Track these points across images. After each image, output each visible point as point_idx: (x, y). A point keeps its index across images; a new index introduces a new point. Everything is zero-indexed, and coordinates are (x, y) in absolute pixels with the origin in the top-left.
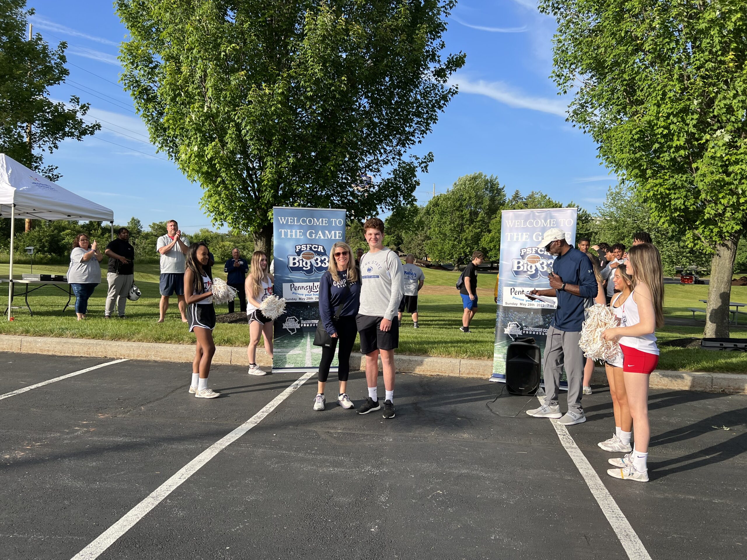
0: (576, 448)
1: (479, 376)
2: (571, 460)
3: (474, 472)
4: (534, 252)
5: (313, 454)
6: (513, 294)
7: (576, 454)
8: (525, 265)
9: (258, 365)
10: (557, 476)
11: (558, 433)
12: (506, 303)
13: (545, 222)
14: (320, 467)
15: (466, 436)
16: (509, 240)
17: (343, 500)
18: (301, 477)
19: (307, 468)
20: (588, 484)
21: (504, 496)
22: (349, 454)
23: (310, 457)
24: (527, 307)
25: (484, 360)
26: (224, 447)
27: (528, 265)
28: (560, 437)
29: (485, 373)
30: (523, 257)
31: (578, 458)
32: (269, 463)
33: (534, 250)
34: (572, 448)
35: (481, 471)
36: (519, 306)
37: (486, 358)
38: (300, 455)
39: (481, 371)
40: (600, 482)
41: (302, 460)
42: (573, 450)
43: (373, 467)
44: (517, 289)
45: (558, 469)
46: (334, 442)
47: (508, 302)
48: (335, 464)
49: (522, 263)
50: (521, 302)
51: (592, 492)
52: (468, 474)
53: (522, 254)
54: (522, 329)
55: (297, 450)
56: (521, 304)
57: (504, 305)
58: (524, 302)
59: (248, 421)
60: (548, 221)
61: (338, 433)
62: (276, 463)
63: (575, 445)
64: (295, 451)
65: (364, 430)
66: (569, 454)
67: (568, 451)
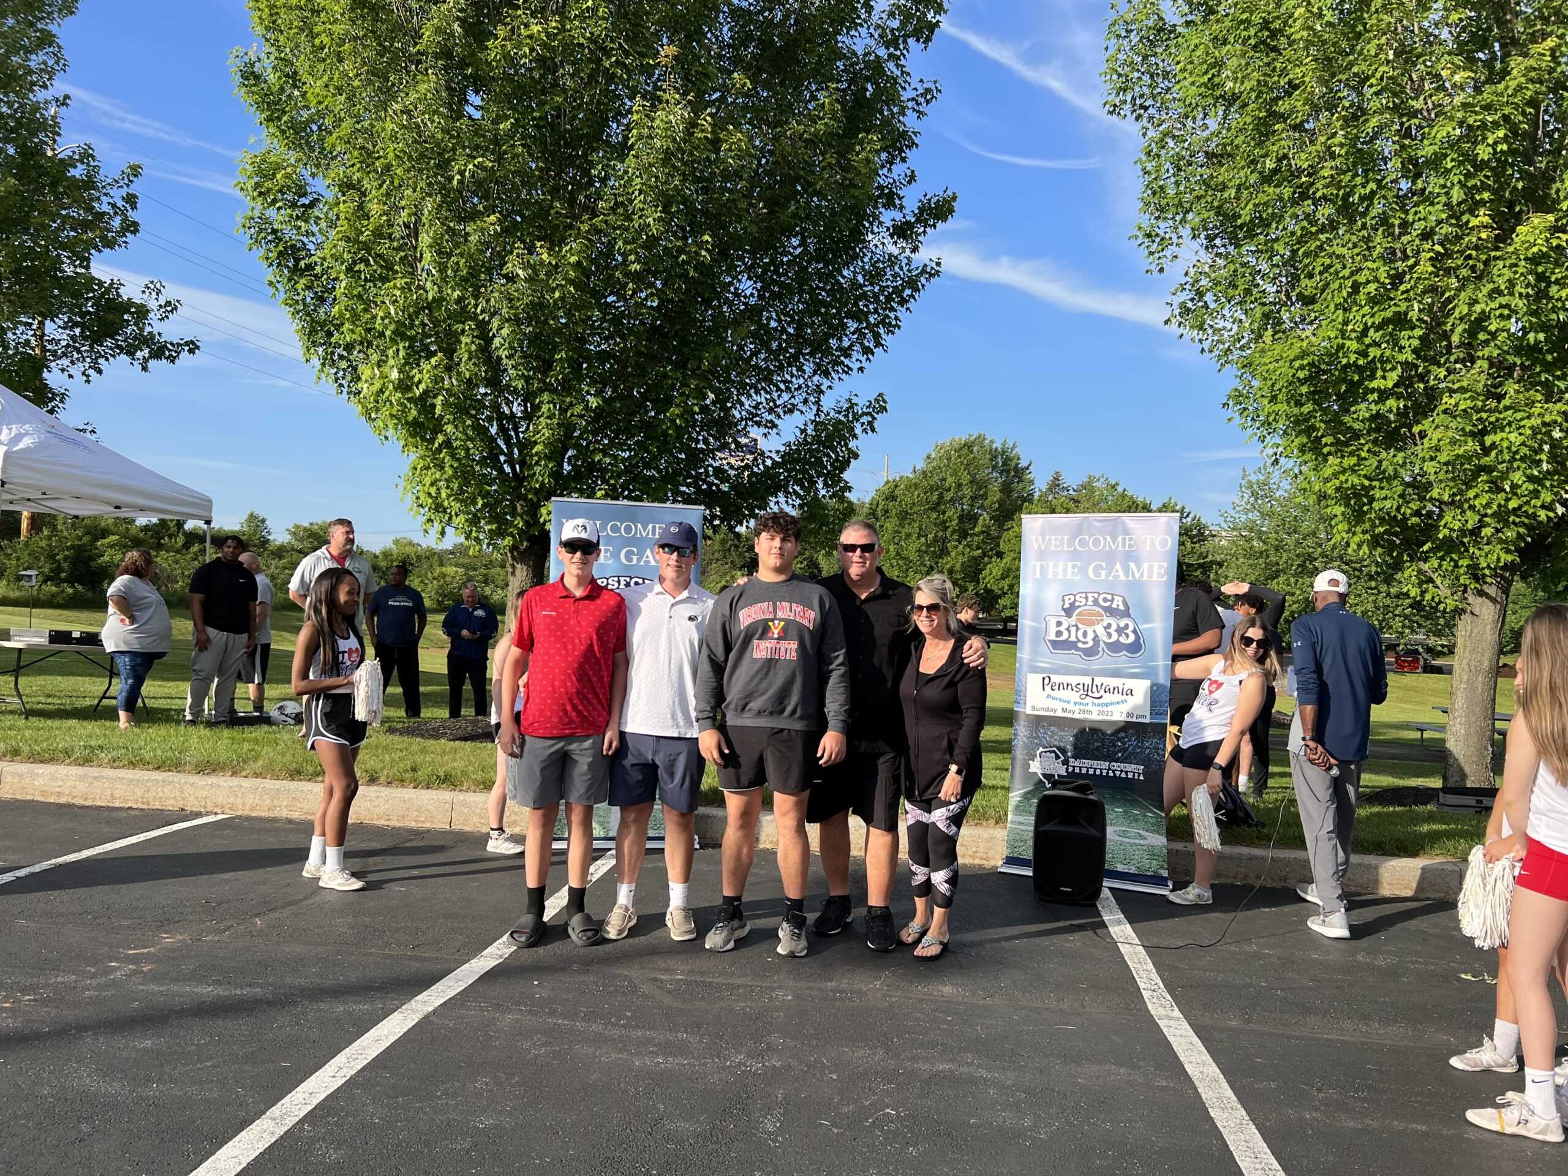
0: (1178, 1019)
1: (977, 862)
2: (1169, 1045)
3: (964, 1069)
4: (1090, 603)
5: (623, 1026)
6: (1048, 688)
7: (1178, 1032)
8: (1073, 630)
9: (508, 831)
10: (1140, 1080)
11: (1142, 985)
12: (1033, 708)
13: (1114, 540)
14: (637, 1054)
15: (947, 989)
16: (1038, 576)
17: (682, 1125)
18: (595, 1076)
19: (609, 1056)
20: (1203, 1096)
21: (1027, 1122)
22: (699, 1028)
23: (616, 1032)
24: (1076, 716)
25: (987, 826)
26: (431, 1009)
27: (1078, 629)
28: (1146, 995)
29: (990, 855)
30: (1069, 612)
31: (1182, 1040)
32: (527, 1045)
33: (1091, 599)
34: (1171, 1018)
35: (980, 1066)
36: (1059, 714)
37: (992, 822)
38: (594, 1027)
39: (981, 850)
40: (1230, 1093)
41: (599, 1040)
42: (1172, 1023)
43: (750, 1055)
44: (1056, 679)
45: (1142, 1063)
46: (668, 1000)
47: (1037, 706)
48: (669, 1049)
49: (1065, 625)
50: (1065, 705)
51: (1212, 1114)
52: (952, 1072)
53: (1067, 606)
54: (1066, 762)
55: (588, 1018)
56: (1065, 710)
57: (1029, 711)
58: (1070, 707)
59: (485, 953)
60: (1120, 538)
61: (678, 981)
62: (542, 1045)
63: (1177, 1013)
64: (584, 1020)
65: (733, 974)
66: (1165, 1030)
67: (1162, 1024)
